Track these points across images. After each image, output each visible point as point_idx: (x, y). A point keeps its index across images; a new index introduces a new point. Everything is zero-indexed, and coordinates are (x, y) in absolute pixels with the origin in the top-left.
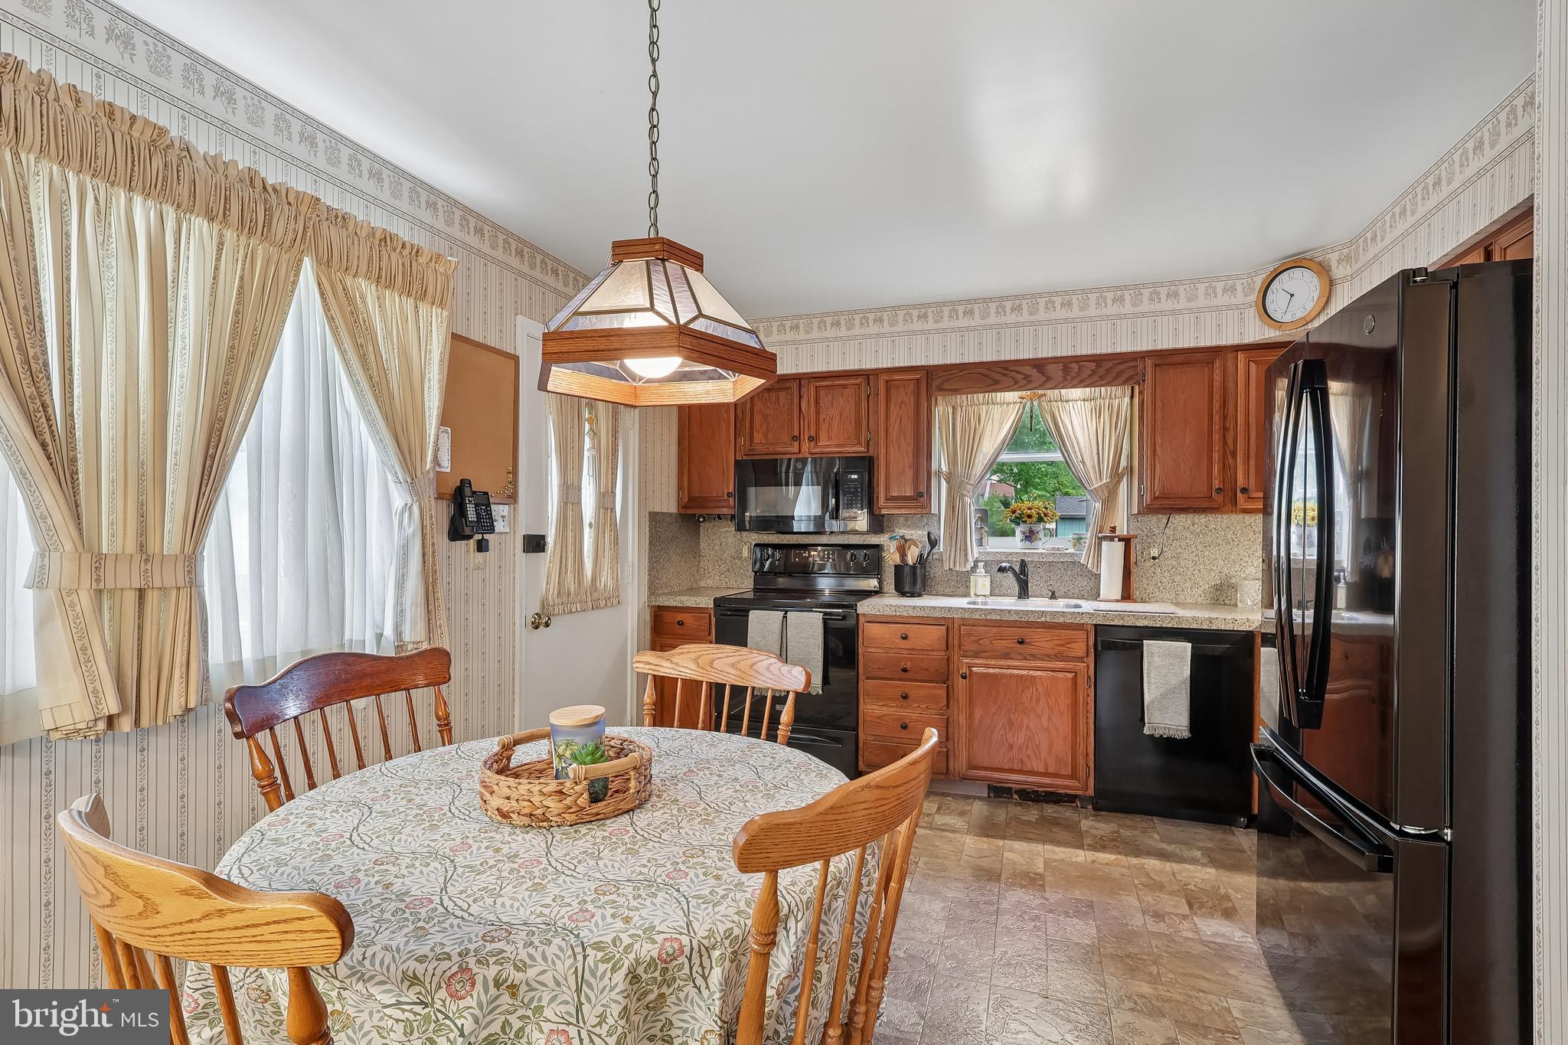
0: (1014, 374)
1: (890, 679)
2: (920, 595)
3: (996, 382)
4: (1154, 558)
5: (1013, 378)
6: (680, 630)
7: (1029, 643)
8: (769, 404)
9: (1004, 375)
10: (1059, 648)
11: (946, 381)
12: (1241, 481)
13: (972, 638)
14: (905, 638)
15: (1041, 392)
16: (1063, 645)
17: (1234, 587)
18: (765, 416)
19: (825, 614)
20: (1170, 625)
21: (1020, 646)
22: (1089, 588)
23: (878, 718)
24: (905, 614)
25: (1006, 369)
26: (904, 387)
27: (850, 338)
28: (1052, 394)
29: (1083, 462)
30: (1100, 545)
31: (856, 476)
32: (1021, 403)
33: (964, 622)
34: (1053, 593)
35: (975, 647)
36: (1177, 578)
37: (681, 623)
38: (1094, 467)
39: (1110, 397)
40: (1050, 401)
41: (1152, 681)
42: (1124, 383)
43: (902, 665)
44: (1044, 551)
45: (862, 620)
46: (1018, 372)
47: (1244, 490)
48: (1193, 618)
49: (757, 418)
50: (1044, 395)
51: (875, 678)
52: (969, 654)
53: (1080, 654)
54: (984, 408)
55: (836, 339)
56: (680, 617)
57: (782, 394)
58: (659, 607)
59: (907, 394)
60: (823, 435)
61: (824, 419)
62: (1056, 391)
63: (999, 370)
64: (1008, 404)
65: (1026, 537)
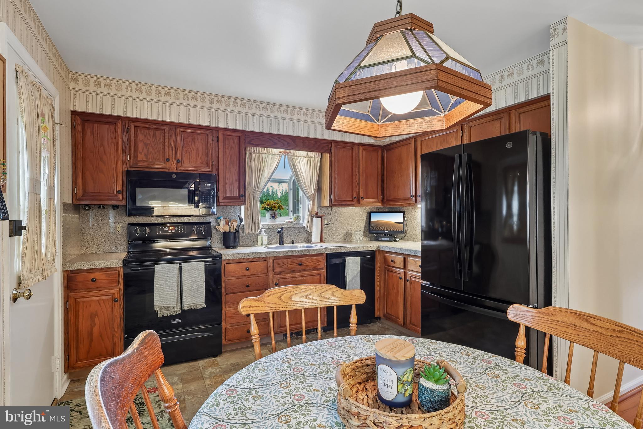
0: (283, 141)
1: (240, 292)
2: (237, 248)
3: (275, 144)
4: (326, 224)
5: (283, 143)
6: (94, 285)
7: (303, 265)
8: (149, 137)
9: (279, 141)
10: (314, 265)
11: (253, 139)
12: (361, 195)
13: (280, 265)
14: (247, 269)
15: (288, 151)
16: (315, 264)
17: (350, 235)
18: (146, 145)
19: (205, 262)
20: (352, 251)
21: (299, 266)
22: (304, 238)
23: (234, 314)
24: (248, 257)
25: (279, 138)
26: (233, 139)
27: (203, 108)
28: (293, 152)
29: (305, 184)
30: (312, 219)
31: (209, 185)
32: (280, 155)
33: (276, 258)
34: (293, 241)
35: (281, 270)
36: (333, 232)
37: (93, 280)
38: (309, 186)
39: (314, 157)
40: (292, 156)
41: (349, 274)
42: (318, 152)
43: (246, 283)
44: (285, 223)
45: (223, 263)
46: (285, 141)
47: (362, 198)
48: (359, 247)
49: (140, 146)
50: (290, 153)
51: (231, 293)
52: (277, 273)
53: (322, 267)
54: (264, 155)
55: (194, 106)
56: (92, 276)
57: (158, 133)
58: (71, 271)
59: (234, 144)
60: (186, 160)
61: (186, 151)
62: (294, 151)
63: (277, 138)
64: (275, 155)
65: (273, 217)
